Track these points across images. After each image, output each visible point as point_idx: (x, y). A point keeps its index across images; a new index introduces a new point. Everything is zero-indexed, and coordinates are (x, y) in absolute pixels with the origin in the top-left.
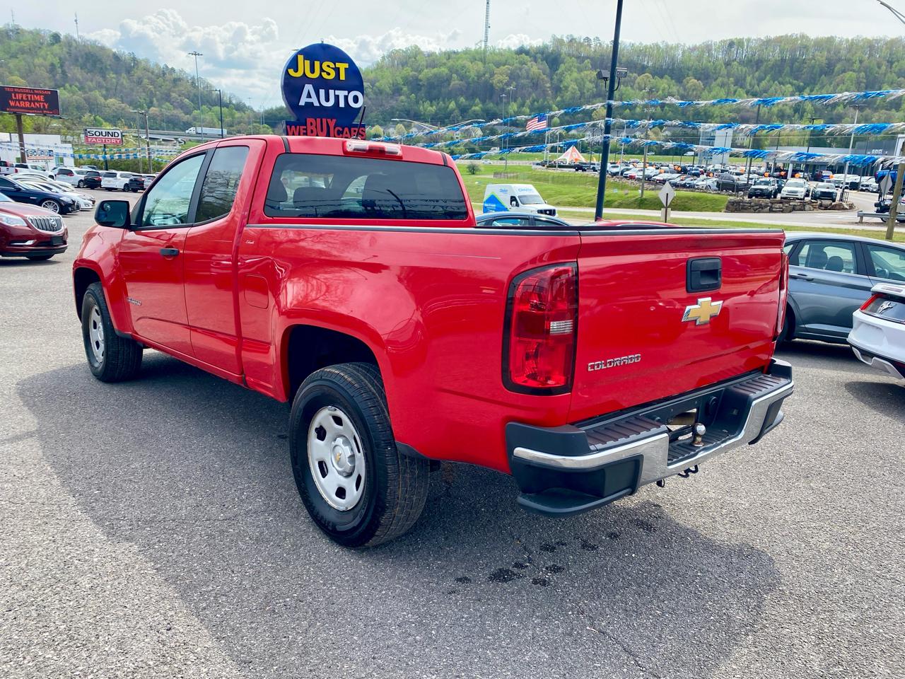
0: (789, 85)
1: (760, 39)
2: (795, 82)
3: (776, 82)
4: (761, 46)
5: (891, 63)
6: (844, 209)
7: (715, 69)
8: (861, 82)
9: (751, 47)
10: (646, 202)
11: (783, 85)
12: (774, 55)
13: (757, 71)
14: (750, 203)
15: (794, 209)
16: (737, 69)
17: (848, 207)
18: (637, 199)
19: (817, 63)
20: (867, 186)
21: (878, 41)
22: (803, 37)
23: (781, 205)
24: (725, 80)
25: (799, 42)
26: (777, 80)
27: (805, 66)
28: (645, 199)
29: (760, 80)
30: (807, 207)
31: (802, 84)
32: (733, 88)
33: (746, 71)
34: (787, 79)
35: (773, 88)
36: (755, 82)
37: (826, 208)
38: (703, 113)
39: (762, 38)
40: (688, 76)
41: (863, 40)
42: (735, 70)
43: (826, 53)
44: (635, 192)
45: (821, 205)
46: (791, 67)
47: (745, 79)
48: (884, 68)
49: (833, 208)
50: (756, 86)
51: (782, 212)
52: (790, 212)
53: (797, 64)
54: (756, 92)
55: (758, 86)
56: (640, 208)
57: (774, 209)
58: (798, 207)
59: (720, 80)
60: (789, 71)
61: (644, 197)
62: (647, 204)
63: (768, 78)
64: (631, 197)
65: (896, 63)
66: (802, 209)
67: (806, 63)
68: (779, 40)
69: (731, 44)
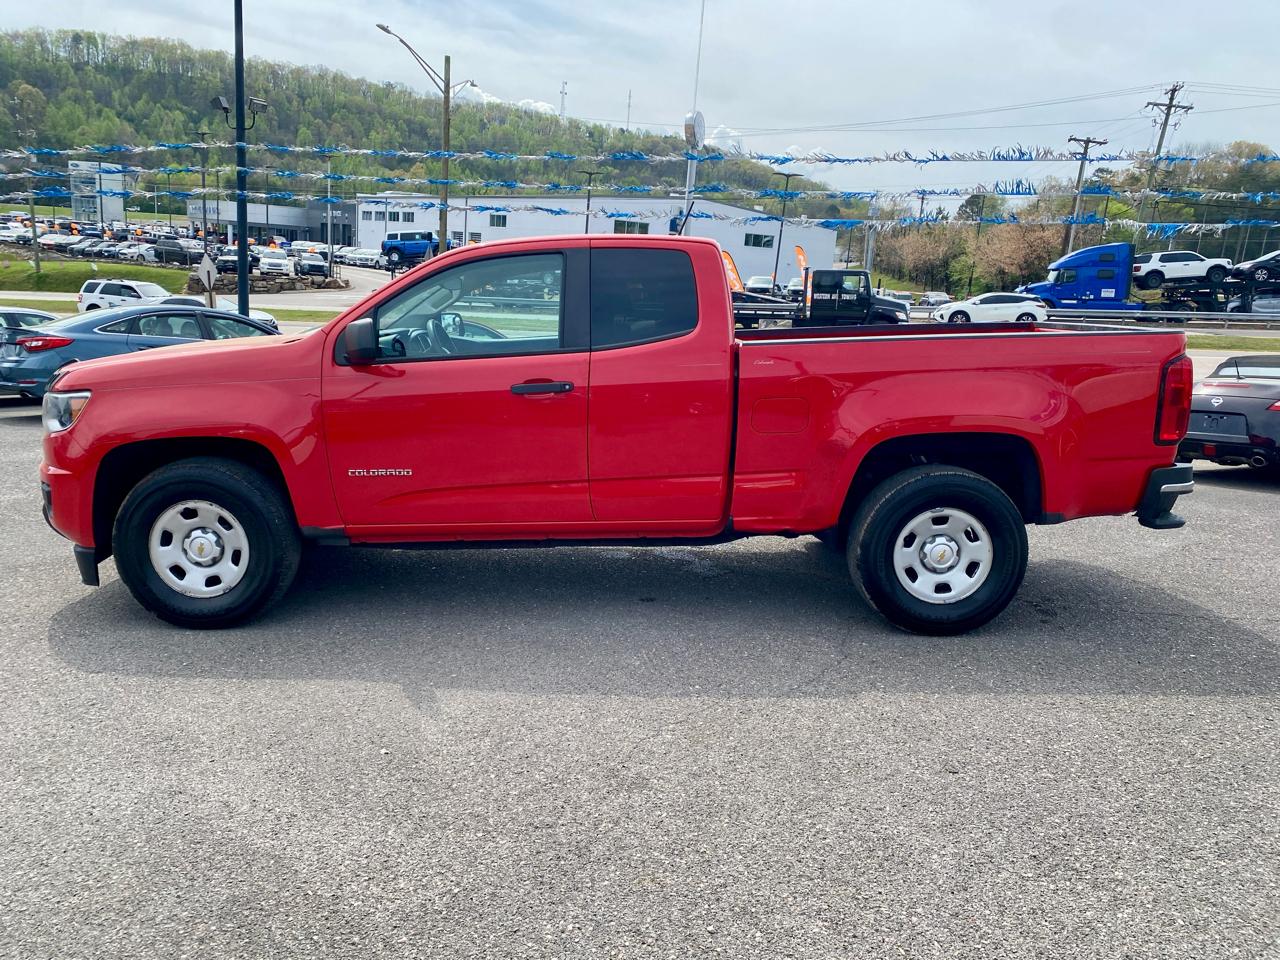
0: (178, 112)
1: (120, 37)
2: (185, 108)
3: (158, 105)
4: (123, 47)
5: (302, 98)
6: (340, 287)
7: (59, 71)
8: (272, 119)
9: (109, 48)
10: (48, 280)
11: (170, 110)
12: (148, 65)
13: (125, 85)
14: (222, 281)
15: (281, 289)
16: (95, 77)
17: (342, 284)
18: (29, 276)
19: (211, 85)
20: (341, 257)
21: (282, 68)
22: (183, 45)
23: (264, 283)
24: (79, 91)
25: (179, 51)
26: (160, 102)
27: (195, 87)
28: (47, 276)
29: (135, 99)
30: (298, 285)
31: (195, 112)
32: (95, 107)
33: (109, 83)
34: (173, 102)
35: (155, 113)
36: (126, 101)
37: (319, 286)
38: (53, 140)
39: (124, 37)
40: (14, 77)
41: (262, 62)
42: (92, 78)
43: (219, 74)
44: (24, 263)
45: (313, 283)
46: (176, 87)
47: (110, 94)
48: (295, 103)
49: (328, 286)
50: (130, 108)
51: (268, 292)
52: (278, 292)
53: (182, 83)
54: (132, 115)
55: (133, 107)
56: (40, 289)
57: (257, 289)
58: (287, 286)
59: (70, 91)
60: (173, 91)
61: (42, 271)
62: (51, 283)
63: (144, 96)
64: (16, 272)
65: (308, 100)
66: (292, 288)
67: (195, 83)
68: (151, 45)
69: (77, 38)
